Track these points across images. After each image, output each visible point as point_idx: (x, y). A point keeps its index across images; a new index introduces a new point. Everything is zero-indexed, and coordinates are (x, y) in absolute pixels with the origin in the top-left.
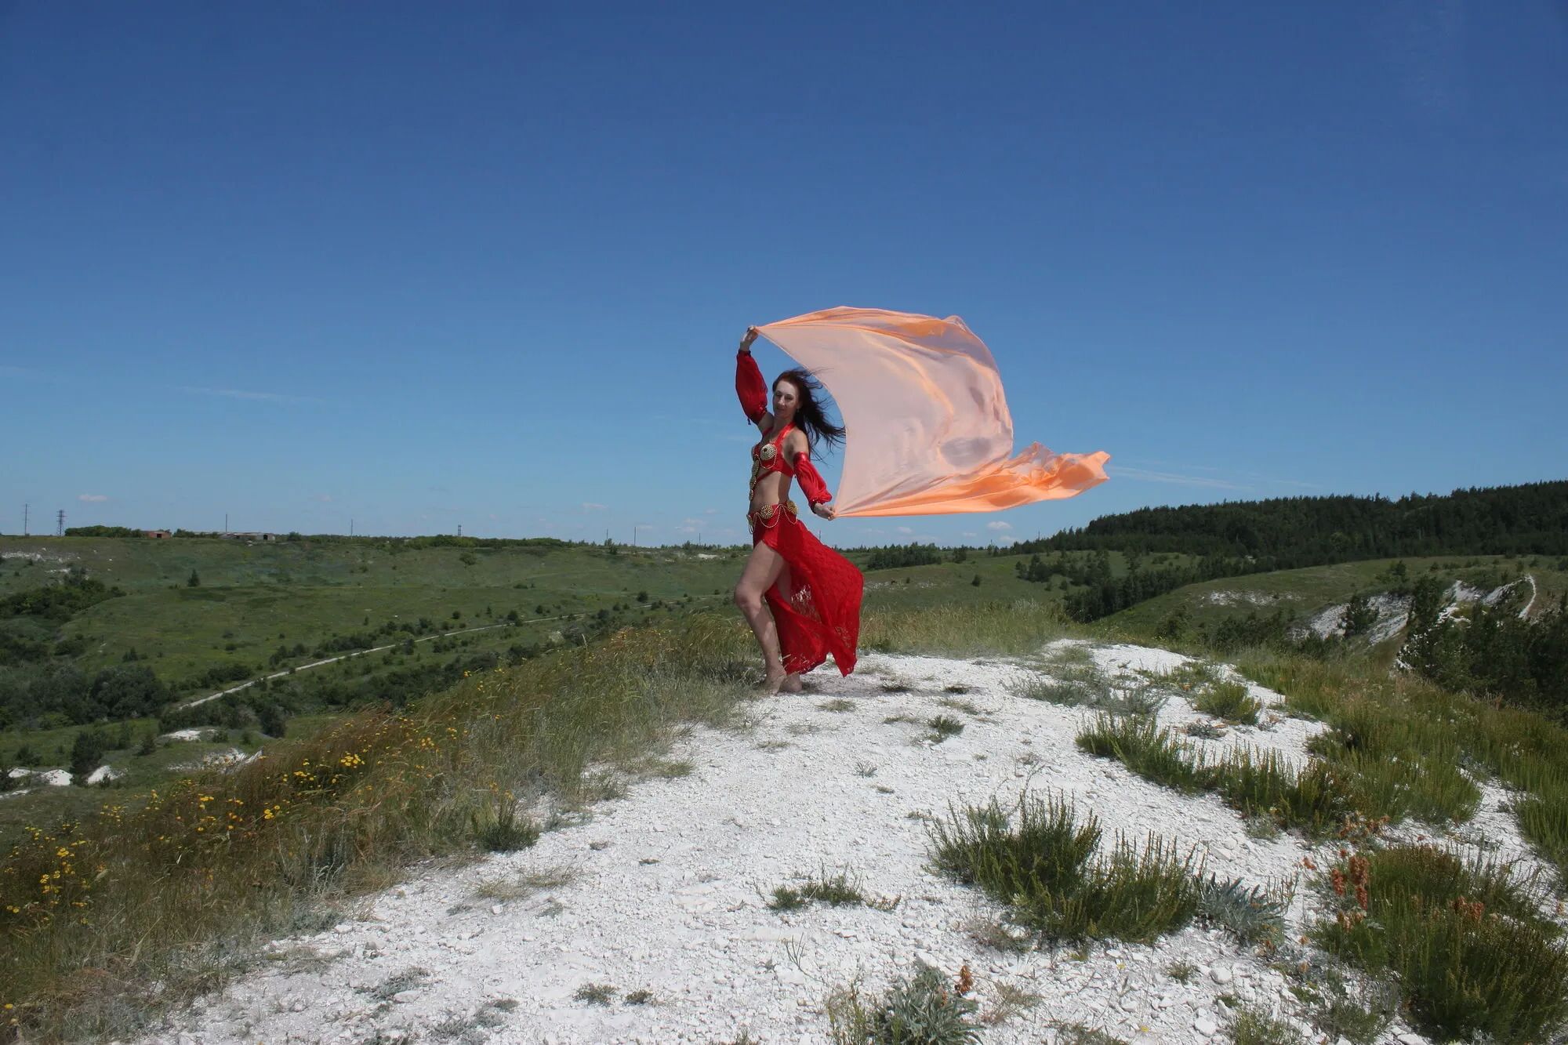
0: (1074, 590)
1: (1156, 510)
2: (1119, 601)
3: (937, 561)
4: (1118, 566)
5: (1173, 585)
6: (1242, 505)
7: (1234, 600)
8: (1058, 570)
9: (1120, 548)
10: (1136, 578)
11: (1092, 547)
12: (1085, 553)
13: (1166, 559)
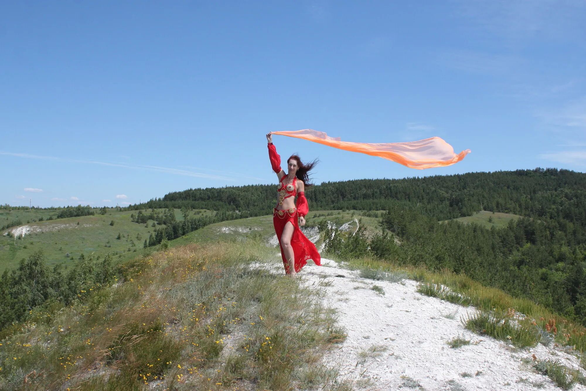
0: (158, 227)
1: (195, 190)
2: (181, 232)
3: (92, 214)
4: (179, 216)
5: (205, 224)
6: (233, 188)
7: (232, 231)
8: (151, 218)
9: (179, 207)
10: (188, 222)
11: (166, 207)
12: (163, 210)
13: (200, 212)
